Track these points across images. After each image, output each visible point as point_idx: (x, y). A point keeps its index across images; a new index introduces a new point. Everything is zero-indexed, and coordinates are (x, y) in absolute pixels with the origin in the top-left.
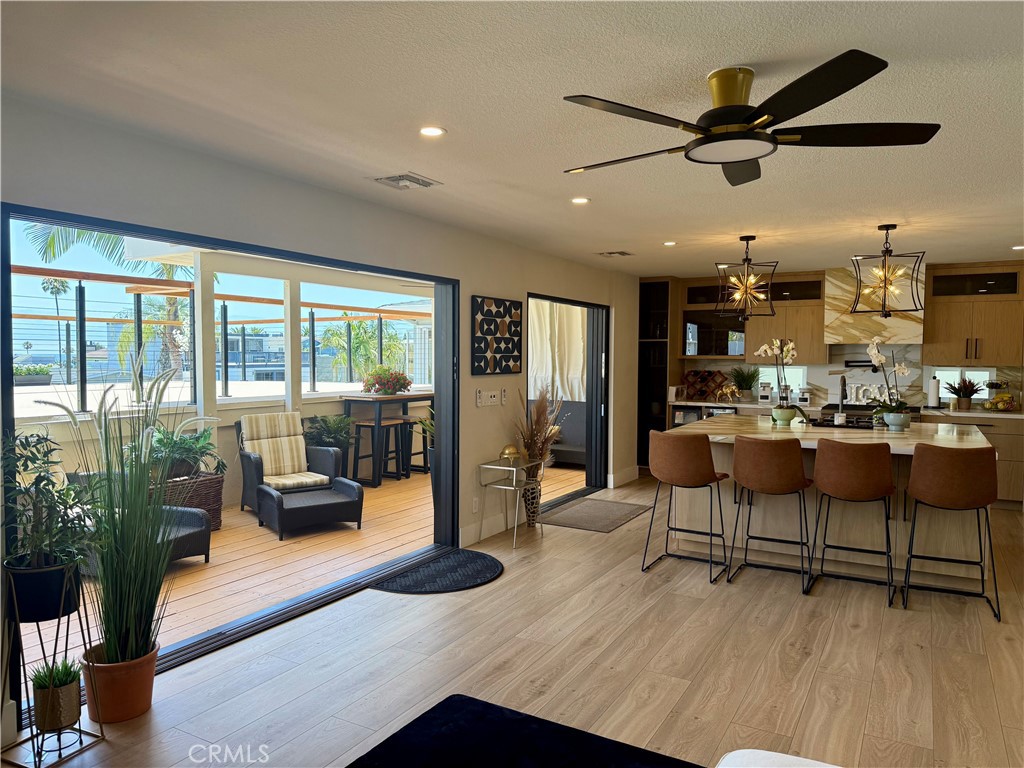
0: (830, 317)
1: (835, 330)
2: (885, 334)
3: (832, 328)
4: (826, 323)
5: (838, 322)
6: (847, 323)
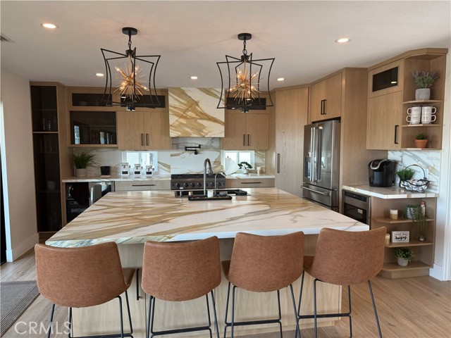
0: (173, 119)
1: (176, 128)
2: (204, 131)
3: (174, 127)
4: (171, 123)
5: (177, 123)
6: (183, 124)
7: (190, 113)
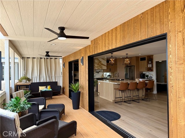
2: (102, 68)
6: (98, 66)
7: (99, 64)
